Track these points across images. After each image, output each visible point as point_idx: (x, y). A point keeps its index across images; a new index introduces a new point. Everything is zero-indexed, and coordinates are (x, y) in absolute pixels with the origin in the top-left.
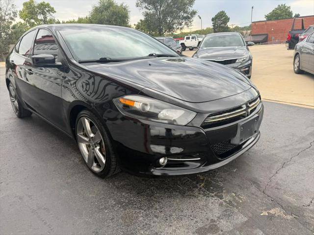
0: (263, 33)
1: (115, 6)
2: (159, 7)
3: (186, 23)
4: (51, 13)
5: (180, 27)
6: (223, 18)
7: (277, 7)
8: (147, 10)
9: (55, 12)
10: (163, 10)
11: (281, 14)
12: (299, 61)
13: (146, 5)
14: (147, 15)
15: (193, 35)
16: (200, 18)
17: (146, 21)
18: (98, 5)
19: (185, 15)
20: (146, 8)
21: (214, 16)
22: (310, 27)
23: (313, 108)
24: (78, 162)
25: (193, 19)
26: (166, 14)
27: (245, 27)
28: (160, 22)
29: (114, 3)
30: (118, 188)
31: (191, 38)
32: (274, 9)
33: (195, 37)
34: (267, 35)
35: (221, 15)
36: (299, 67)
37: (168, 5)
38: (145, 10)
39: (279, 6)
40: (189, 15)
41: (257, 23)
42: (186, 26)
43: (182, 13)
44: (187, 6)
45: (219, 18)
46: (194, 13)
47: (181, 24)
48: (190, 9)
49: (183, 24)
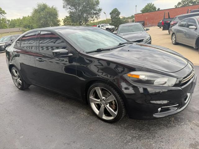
0: (142, 21)
1: (48, 8)
2: (78, 8)
3: (96, 17)
4: (3, 14)
5: (92, 19)
6: (117, 12)
7: (147, 5)
8: (70, 10)
9: (6, 13)
10: (80, 10)
11: (150, 9)
12: (175, 38)
13: (70, 6)
14: (71, 13)
15: (102, 24)
16: (105, 13)
17: (71, 16)
18: (37, 8)
19: (95, 12)
20: (70, 8)
21: (111, 12)
22: (176, 17)
23: (198, 65)
24: (87, 115)
25: (100, 14)
26: (83, 12)
27: (129, 17)
28: (80, 17)
29: (47, 6)
30: (126, 128)
31: (101, 26)
32: (145, 6)
33: (103, 25)
34: (144, 21)
35: (115, 11)
36: (175, 41)
37: (83, 6)
38: (69, 10)
39: (148, 4)
40: (98, 12)
41: (137, 15)
42: (96, 19)
43: (93, 11)
44: (96, 6)
45: (114, 13)
46: (100, 10)
47: (93, 18)
48: (98, 8)
49: (94, 17)
